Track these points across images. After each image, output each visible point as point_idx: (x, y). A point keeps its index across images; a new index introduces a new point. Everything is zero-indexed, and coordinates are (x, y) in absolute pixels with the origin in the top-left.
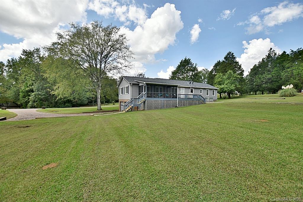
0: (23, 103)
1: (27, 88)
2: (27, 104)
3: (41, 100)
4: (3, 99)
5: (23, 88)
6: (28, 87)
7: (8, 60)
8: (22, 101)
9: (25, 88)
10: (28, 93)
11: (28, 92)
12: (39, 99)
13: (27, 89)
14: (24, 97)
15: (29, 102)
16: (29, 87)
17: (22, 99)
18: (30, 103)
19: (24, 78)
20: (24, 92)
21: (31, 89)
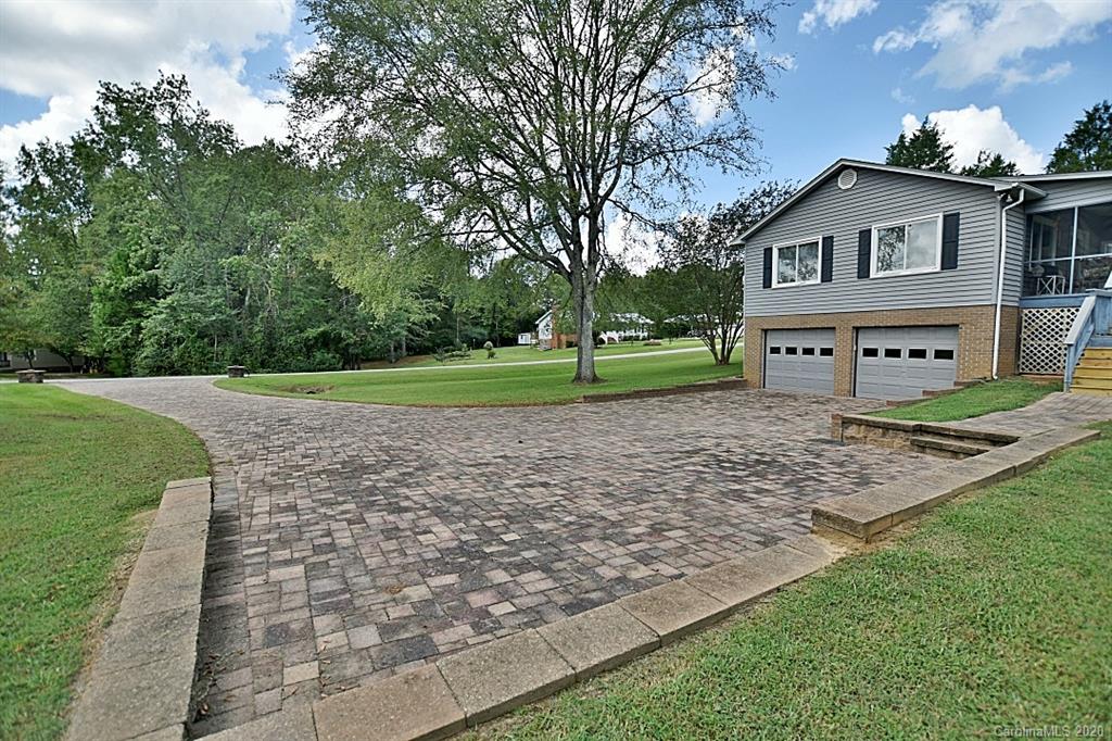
0: (110, 352)
1: (125, 279)
2: (128, 354)
3: (201, 336)
4: (10, 331)
5: (104, 277)
6: (130, 273)
7: (23, 148)
8: (104, 340)
9: (120, 279)
10: (130, 302)
11: (131, 298)
12: (193, 331)
13: (128, 282)
14: (113, 320)
15: (140, 344)
16: (138, 274)
17: (106, 331)
18: (147, 351)
19: (108, 228)
20: (111, 299)
21: (144, 284)
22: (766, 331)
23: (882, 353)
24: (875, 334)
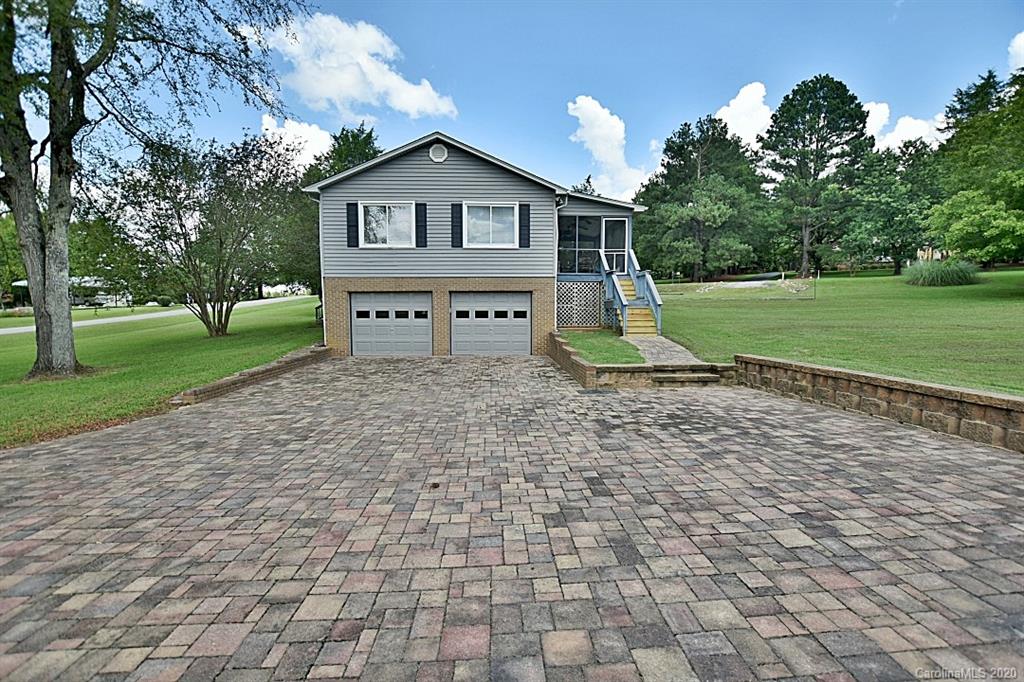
22: (350, 293)
23: (472, 314)
24: (466, 298)
